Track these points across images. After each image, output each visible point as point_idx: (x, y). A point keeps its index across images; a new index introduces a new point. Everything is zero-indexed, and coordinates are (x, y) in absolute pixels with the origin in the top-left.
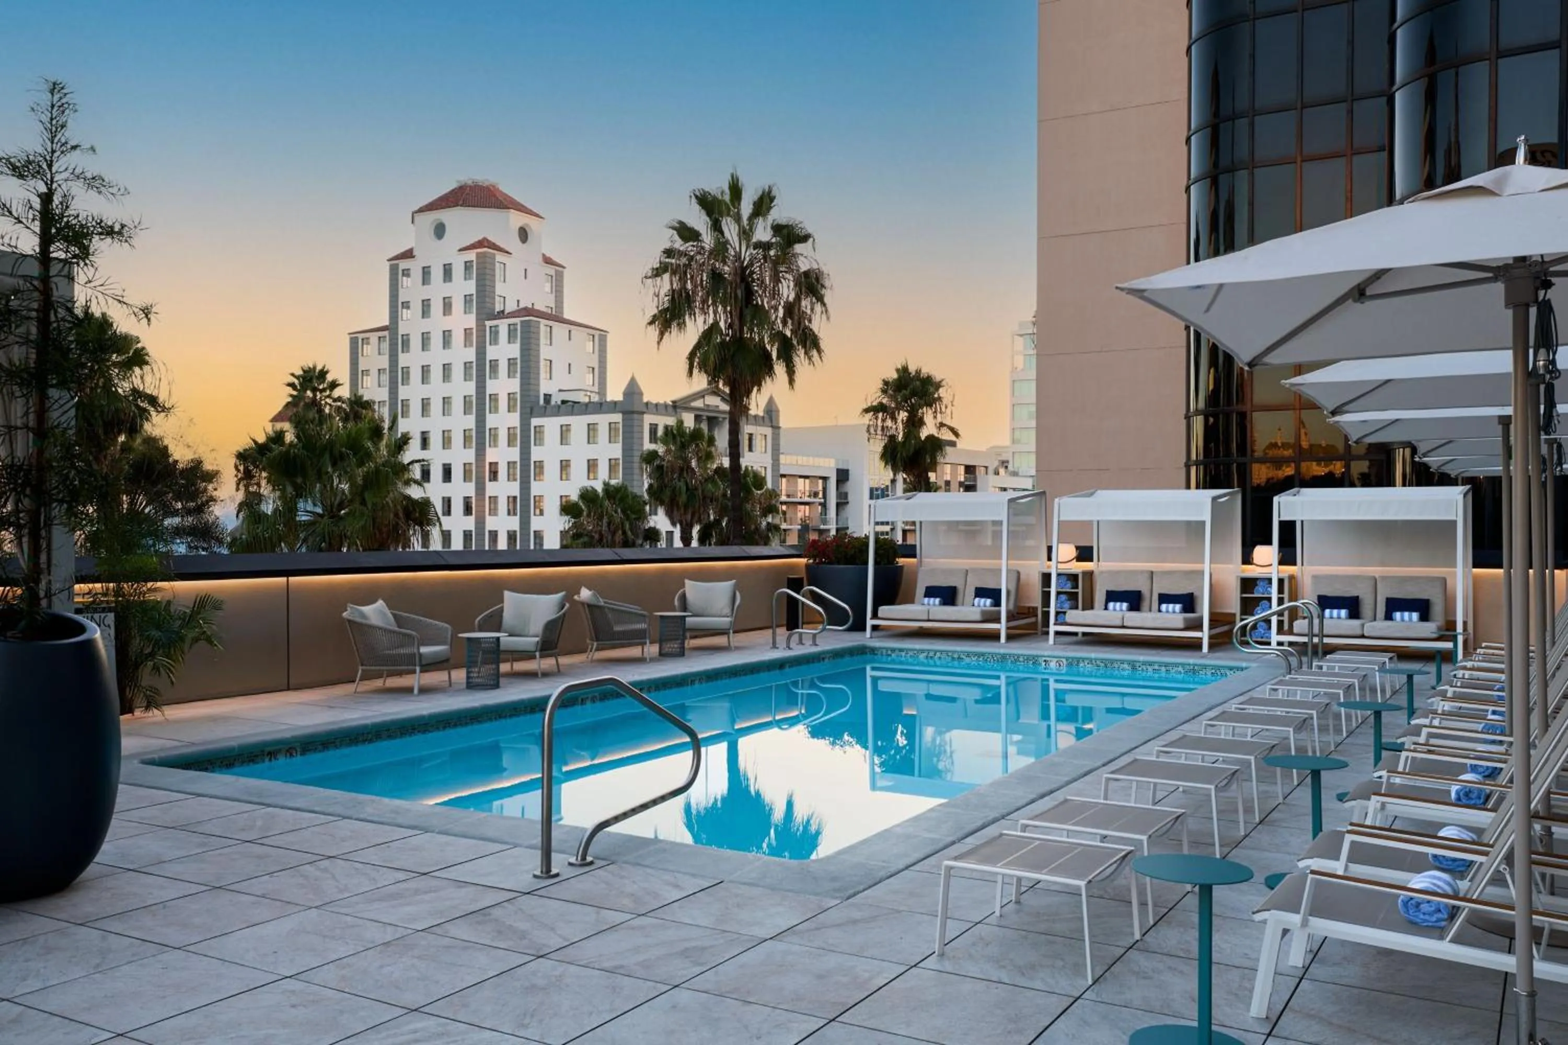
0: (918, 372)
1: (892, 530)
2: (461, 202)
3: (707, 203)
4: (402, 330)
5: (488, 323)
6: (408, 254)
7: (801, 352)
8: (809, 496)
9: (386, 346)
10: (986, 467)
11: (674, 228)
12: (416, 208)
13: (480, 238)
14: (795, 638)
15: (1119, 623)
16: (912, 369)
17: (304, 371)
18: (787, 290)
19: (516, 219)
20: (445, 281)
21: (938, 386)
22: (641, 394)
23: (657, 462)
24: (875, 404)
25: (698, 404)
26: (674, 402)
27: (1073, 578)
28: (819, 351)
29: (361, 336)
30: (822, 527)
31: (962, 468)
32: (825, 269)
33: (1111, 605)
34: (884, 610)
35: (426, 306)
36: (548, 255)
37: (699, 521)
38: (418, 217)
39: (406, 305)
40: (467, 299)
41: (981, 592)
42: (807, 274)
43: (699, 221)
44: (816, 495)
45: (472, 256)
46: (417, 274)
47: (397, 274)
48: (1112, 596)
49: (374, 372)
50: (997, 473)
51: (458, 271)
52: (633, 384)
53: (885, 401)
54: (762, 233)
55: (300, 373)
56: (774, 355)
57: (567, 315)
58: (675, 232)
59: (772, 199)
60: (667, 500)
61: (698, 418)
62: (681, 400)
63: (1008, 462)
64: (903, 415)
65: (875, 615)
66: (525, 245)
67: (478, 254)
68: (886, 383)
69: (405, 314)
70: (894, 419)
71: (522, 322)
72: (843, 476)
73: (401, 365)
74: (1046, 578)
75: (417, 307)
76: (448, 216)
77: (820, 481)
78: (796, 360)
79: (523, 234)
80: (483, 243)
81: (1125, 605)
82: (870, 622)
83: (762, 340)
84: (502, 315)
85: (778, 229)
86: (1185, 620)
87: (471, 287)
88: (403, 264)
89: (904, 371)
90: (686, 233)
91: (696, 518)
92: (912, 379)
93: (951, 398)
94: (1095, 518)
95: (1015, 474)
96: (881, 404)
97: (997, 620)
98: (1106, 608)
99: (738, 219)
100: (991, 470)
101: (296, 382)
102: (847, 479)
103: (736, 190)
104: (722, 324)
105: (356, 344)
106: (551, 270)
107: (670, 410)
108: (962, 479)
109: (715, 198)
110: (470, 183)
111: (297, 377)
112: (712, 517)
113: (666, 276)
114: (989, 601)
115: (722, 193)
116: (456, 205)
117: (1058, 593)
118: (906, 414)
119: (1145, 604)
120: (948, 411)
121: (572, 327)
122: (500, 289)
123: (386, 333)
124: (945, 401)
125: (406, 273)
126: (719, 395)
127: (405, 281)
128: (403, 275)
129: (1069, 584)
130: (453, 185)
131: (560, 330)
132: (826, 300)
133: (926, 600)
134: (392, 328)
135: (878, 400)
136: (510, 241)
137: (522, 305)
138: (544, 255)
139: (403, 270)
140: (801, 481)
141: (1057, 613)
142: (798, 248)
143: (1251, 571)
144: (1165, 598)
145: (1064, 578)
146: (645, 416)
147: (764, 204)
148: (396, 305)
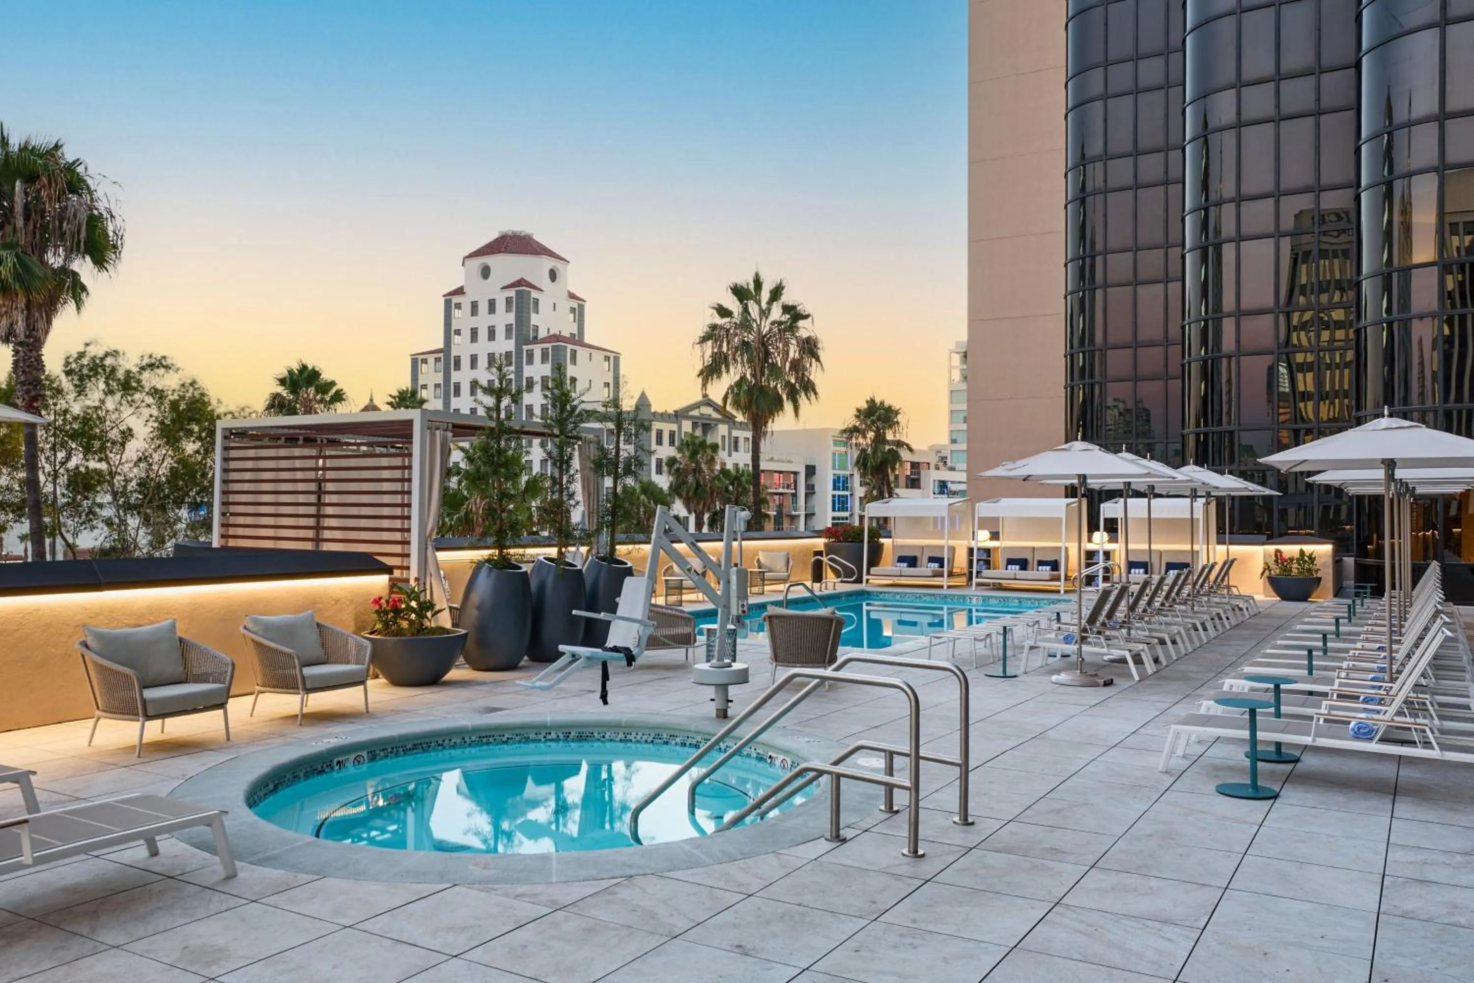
0: (882, 403)
1: (851, 515)
2: (503, 249)
3: (739, 292)
4: (454, 352)
5: (525, 348)
6: (460, 291)
7: (803, 394)
8: (783, 488)
9: (441, 365)
10: (928, 464)
11: (714, 308)
12: (467, 254)
13: (519, 278)
14: (823, 586)
15: (1013, 577)
16: (878, 400)
17: (400, 393)
18: (794, 352)
19: (547, 263)
20: (490, 313)
21: (897, 413)
22: (649, 405)
23: (677, 466)
24: (850, 426)
25: (695, 413)
26: (675, 412)
27: (988, 551)
28: (816, 393)
29: (420, 357)
30: (794, 513)
31: (909, 464)
32: (820, 337)
33: (1009, 567)
34: (873, 570)
35: (474, 333)
36: (572, 291)
37: (709, 510)
38: (468, 262)
39: (458, 332)
40: (509, 328)
41: (932, 560)
42: (808, 340)
43: (732, 304)
44: (788, 487)
45: (512, 293)
46: (467, 308)
47: (451, 307)
48: (1010, 562)
49: (431, 387)
50: (937, 468)
51: (501, 305)
52: (643, 396)
53: (857, 424)
54: (776, 313)
55: (396, 394)
56: (784, 397)
57: (587, 340)
58: (715, 311)
59: (783, 288)
60: (684, 494)
61: (695, 425)
62: (681, 410)
63: (946, 458)
64: (871, 435)
65: (868, 573)
66: (553, 284)
67: (517, 292)
68: (859, 410)
69: (456, 339)
70: (865, 437)
71: (553, 347)
72: (811, 471)
73: (453, 381)
74: (971, 551)
75: (466, 334)
76: (493, 261)
77: (792, 476)
78: (800, 401)
79: (553, 275)
80: (520, 283)
81: (1018, 567)
82: (865, 577)
83: (776, 387)
84: (535, 340)
85: (787, 309)
86: (1051, 575)
87: (511, 318)
88: (455, 300)
89: (872, 402)
90: (723, 312)
91: (706, 508)
92: (879, 408)
93: (906, 422)
94: (1001, 515)
95: (952, 469)
96: (855, 427)
97: (942, 576)
98: (1007, 569)
99: (758, 303)
100: (932, 466)
101: (393, 400)
102: (814, 474)
103: (758, 284)
104: (748, 376)
105: (416, 362)
106: (575, 304)
107: (673, 418)
108: (909, 473)
109: (742, 287)
110: (510, 233)
111: (394, 397)
112: (718, 508)
113: (710, 343)
114: (937, 565)
115: (748, 284)
116: (500, 252)
117: (978, 561)
118: (873, 434)
119: (1030, 566)
120: (905, 432)
121: (592, 351)
122: (535, 319)
123: (441, 355)
124: (902, 424)
125: (458, 306)
126: (711, 406)
127: (456, 313)
128: (456, 307)
129: (985, 555)
130: (495, 236)
131: (582, 353)
132: (821, 359)
133: (898, 564)
134: (446, 349)
135: (853, 423)
136: (544, 281)
137: (551, 333)
138: (569, 292)
139: (456, 304)
140: (776, 475)
141: (978, 573)
142: (801, 323)
143: (1090, 547)
144: (1041, 563)
145: (981, 551)
146: (654, 423)
147: (776, 293)
148: (449, 332)
